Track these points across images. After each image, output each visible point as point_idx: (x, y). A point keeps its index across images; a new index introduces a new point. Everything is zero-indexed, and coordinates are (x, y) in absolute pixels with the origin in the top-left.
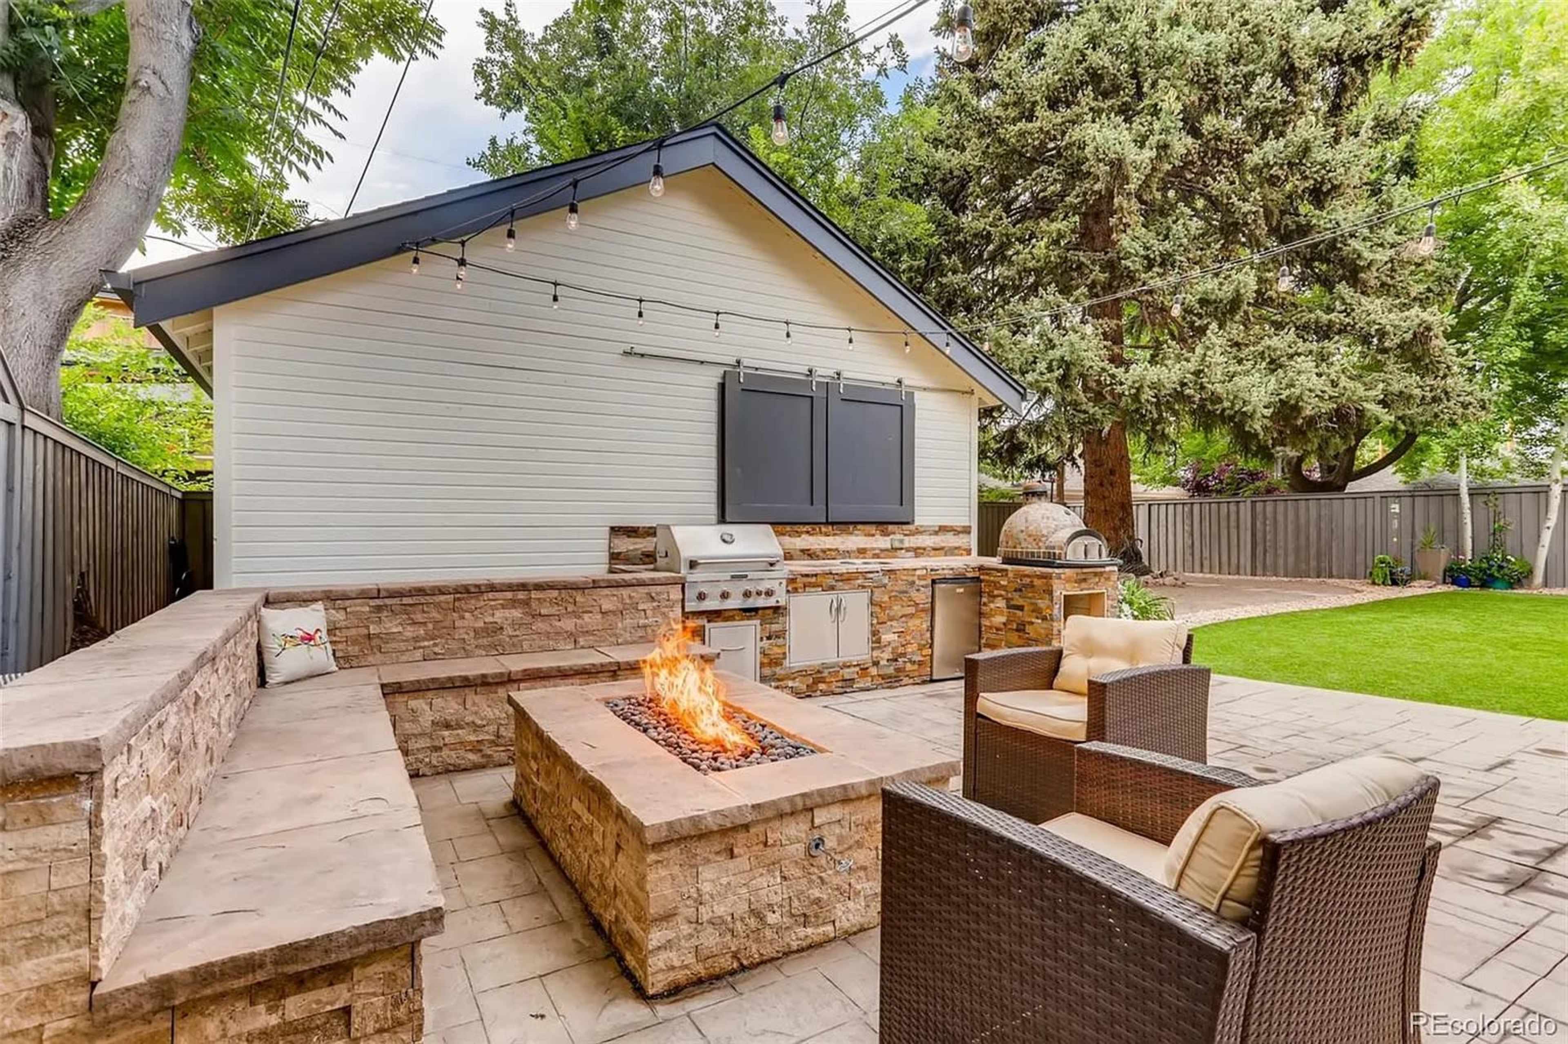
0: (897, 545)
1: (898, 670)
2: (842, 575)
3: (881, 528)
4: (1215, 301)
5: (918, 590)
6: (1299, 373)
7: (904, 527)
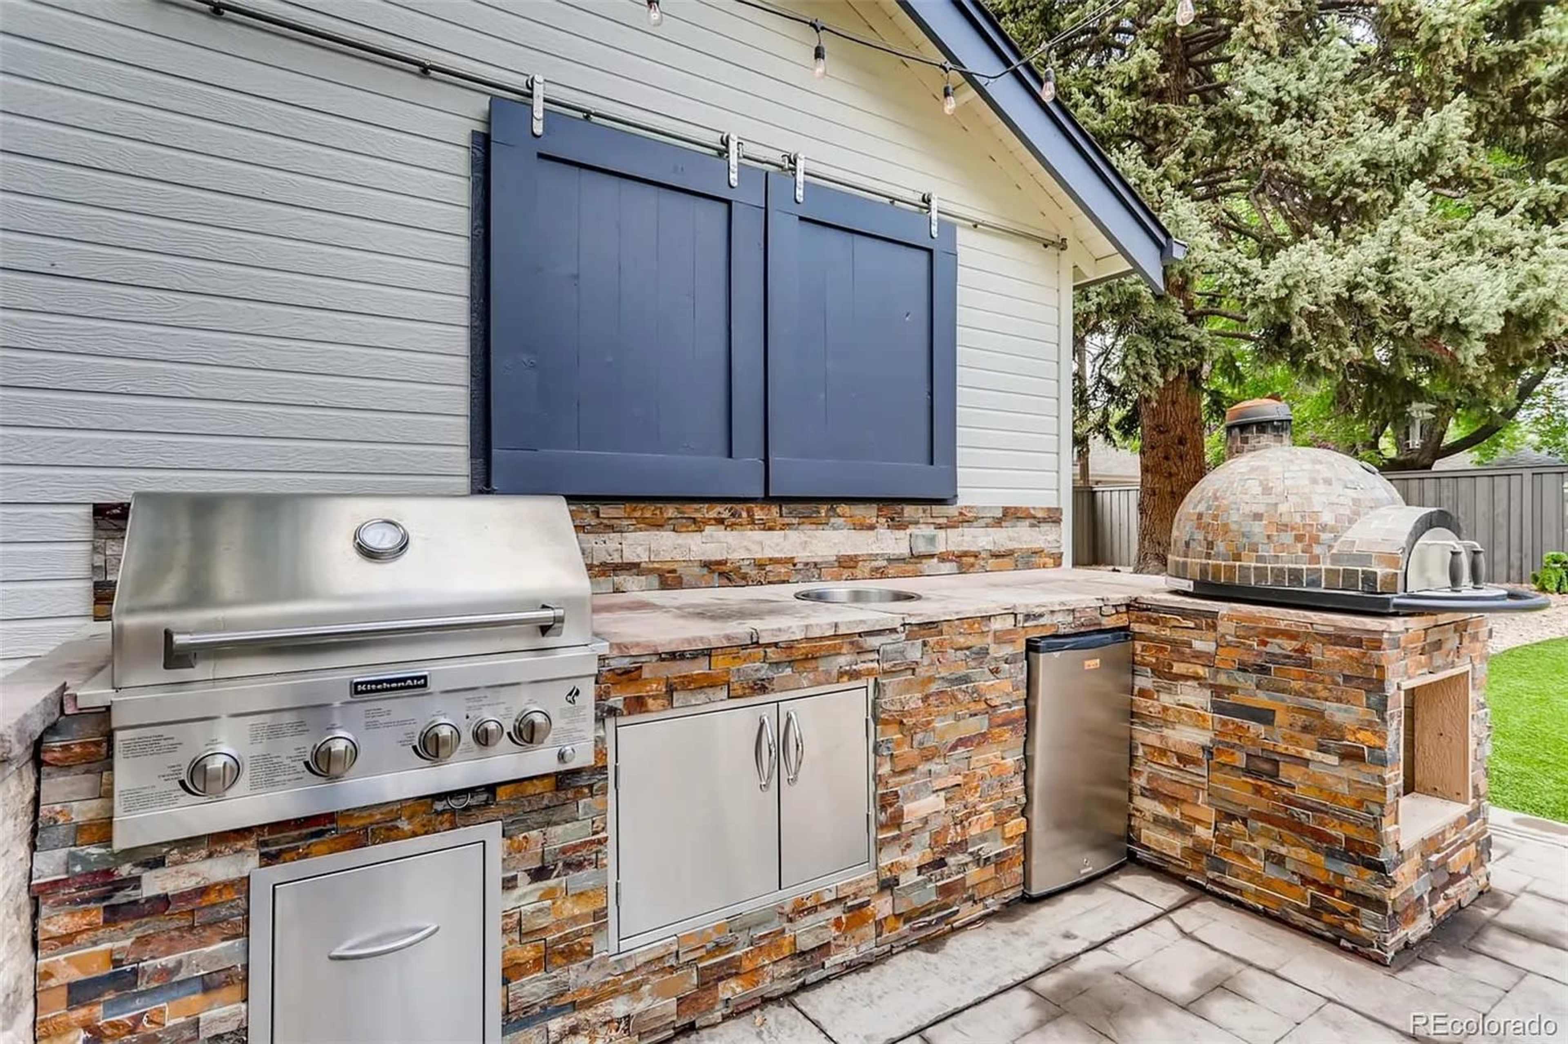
0: (922, 548)
1: (945, 891)
2: (790, 646)
3: (888, 511)
4: (1389, 165)
5: (995, 671)
6: (1545, 264)
7: (937, 509)
